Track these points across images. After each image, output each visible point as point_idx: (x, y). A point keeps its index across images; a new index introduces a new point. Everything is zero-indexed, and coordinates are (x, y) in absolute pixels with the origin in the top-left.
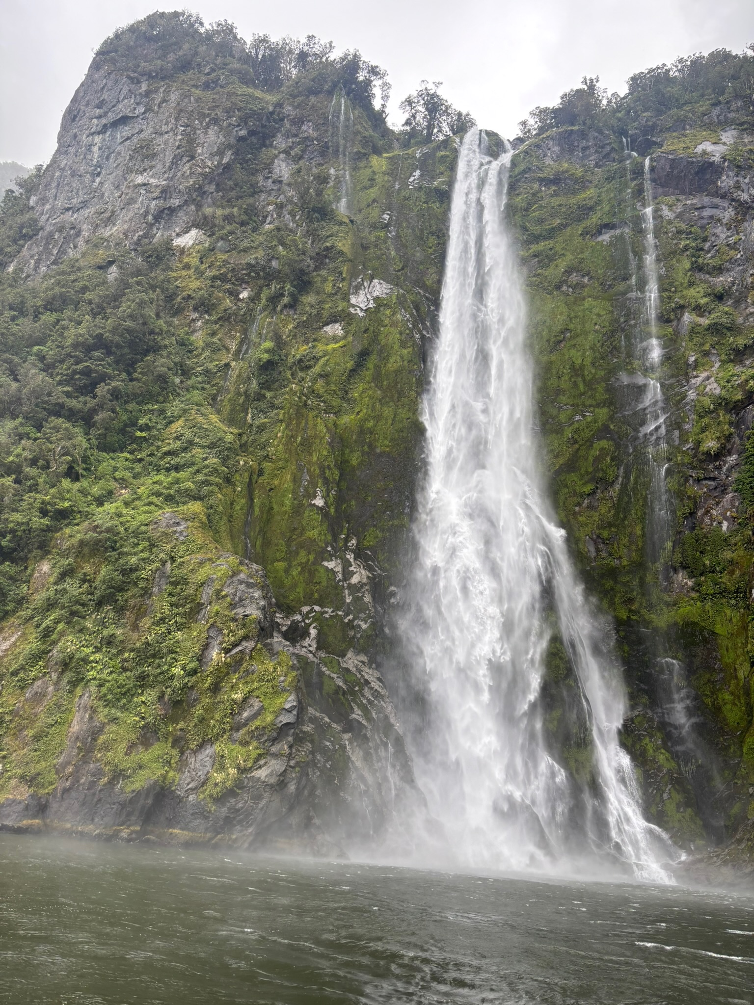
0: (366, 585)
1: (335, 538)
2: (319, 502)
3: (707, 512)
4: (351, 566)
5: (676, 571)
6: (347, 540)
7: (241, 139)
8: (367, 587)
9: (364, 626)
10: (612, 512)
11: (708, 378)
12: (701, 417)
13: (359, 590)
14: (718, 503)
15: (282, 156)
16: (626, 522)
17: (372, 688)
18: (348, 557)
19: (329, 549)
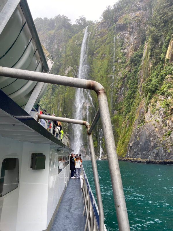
2: (61, 110)
3: (119, 99)
5: (114, 110)
6: (65, 115)
7: (49, 43)
11: (120, 73)
12: (118, 81)
14: (121, 97)
15: (56, 44)
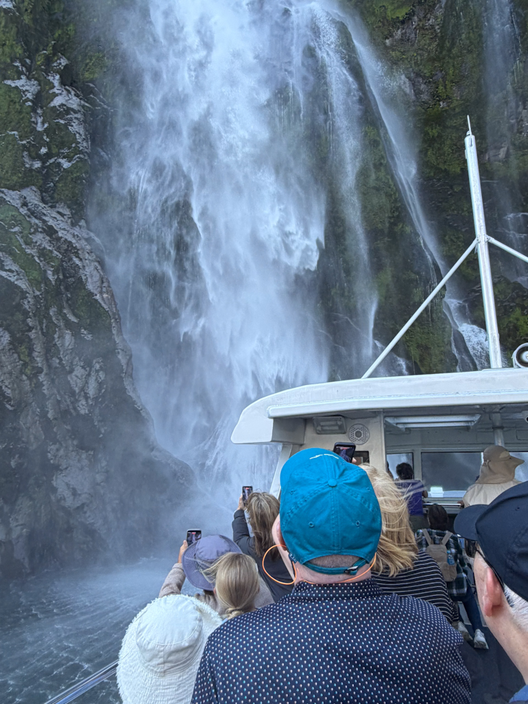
0: (75, 112)
1: (31, 53)
4: (54, 87)
6: (50, 58)
8: (79, 116)
9: (66, 164)
10: (434, 45)
13: (60, 115)
16: (455, 51)
17: (59, 239)
18: (50, 78)
19: (17, 64)
